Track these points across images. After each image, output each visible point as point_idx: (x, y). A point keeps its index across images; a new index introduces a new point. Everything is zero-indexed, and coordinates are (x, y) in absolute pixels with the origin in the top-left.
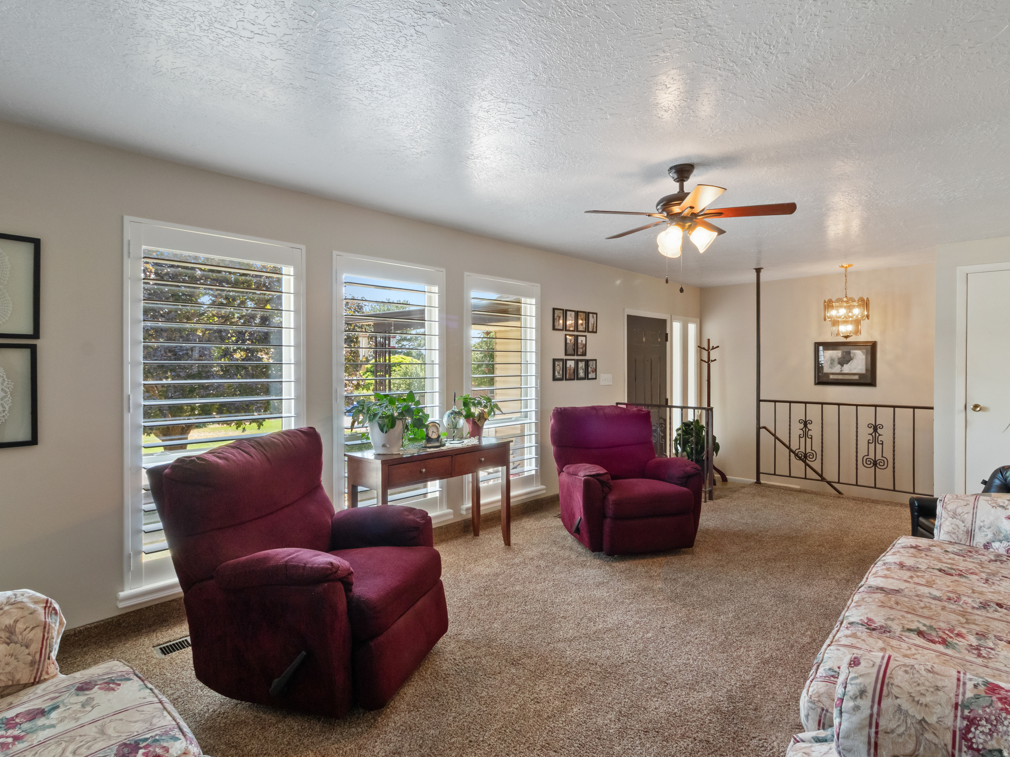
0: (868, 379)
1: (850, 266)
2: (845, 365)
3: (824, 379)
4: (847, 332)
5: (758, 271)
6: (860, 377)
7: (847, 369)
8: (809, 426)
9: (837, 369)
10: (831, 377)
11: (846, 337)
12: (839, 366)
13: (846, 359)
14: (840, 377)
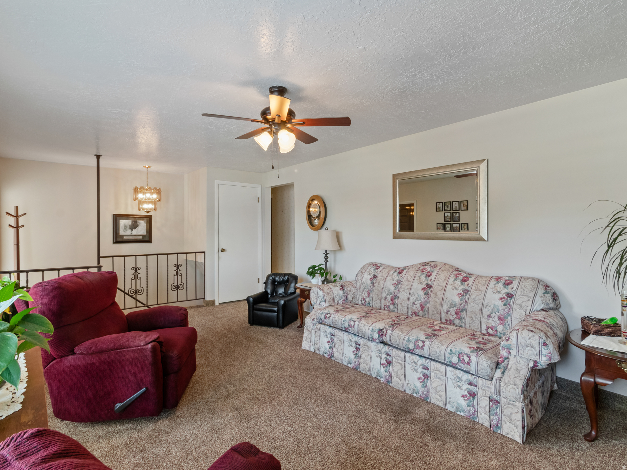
0: (147, 239)
1: (150, 167)
2: (134, 230)
3: (119, 240)
4: (149, 208)
5: (98, 157)
6: (143, 237)
7: (135, 232)
8: (138, 271)
9: (129, 232)
10: (125, 238)
11: (148, 212)
12: (130, 230)
13: (134, 226)
14: (131, 238)
